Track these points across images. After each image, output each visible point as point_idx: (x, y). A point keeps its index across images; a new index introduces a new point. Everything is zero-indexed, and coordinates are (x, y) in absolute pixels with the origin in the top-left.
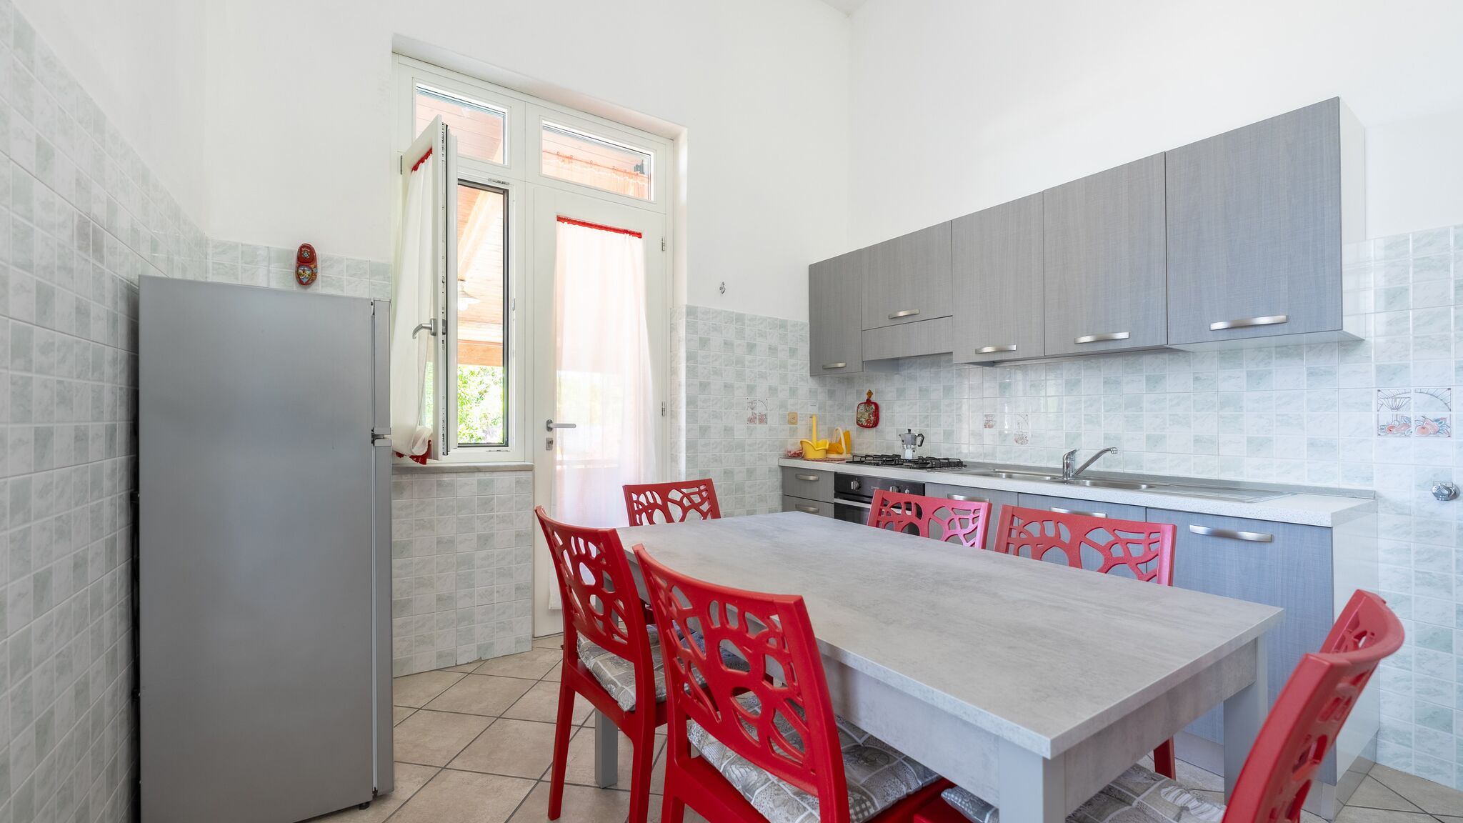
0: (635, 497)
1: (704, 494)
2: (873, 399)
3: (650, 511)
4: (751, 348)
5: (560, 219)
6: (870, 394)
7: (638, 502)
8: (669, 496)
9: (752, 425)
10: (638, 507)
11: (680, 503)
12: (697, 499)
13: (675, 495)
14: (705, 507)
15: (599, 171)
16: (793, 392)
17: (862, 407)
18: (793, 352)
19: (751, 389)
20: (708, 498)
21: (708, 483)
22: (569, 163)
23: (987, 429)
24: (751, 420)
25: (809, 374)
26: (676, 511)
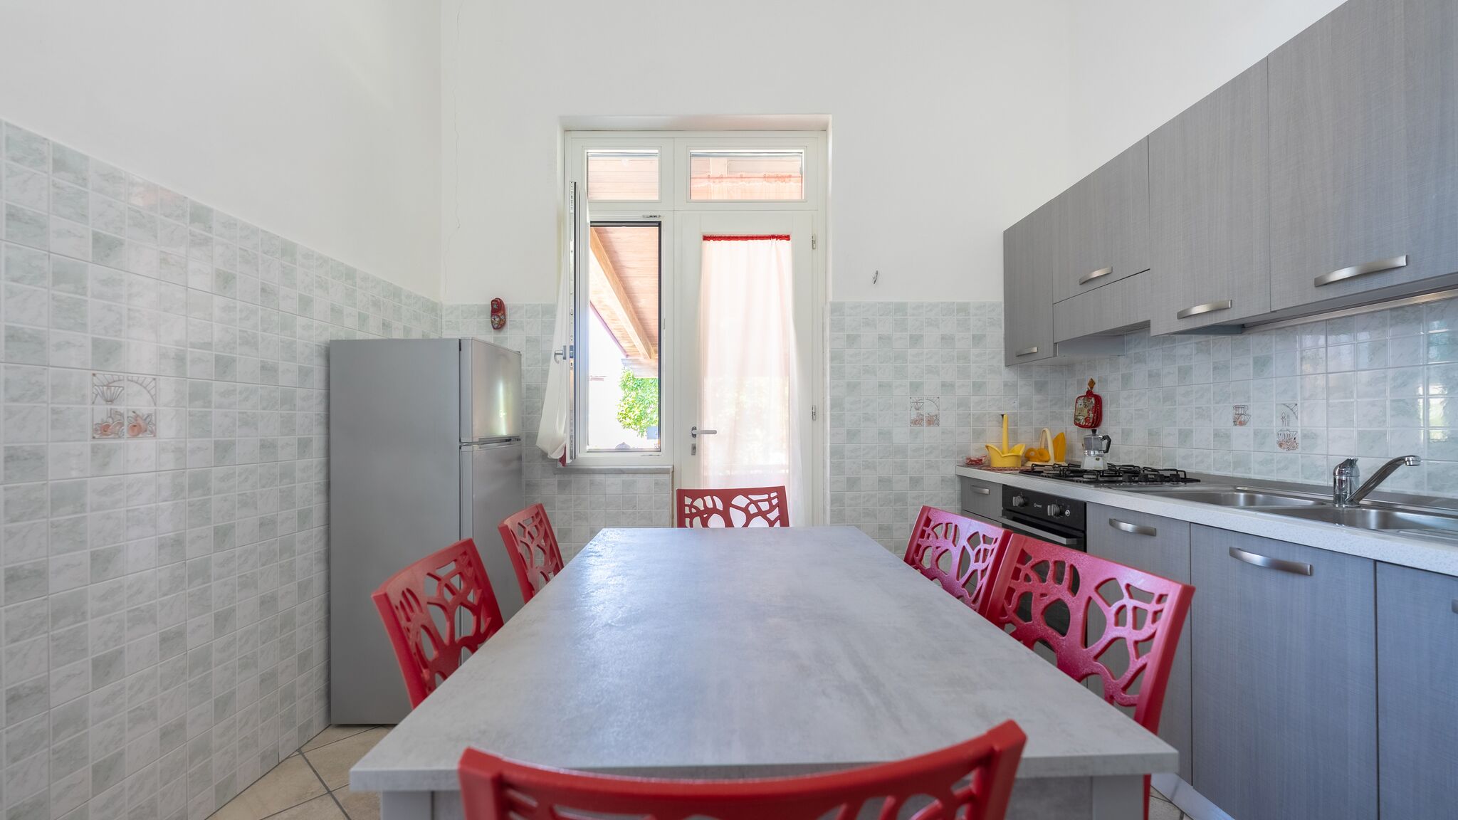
0: (688, 501)
1: (775, 502)
2: (1096, 391)
3: (705, 516)
4: (916, 340)
5: (706, 238)
6: (1092, 383)
7: (691, 506)
8: (733, 503)
9: (917, 428)
10: (690, 510)
11: (745, 510)
12: (765, 506)
13: (740, 501)
14: (774, 514)
15: (749, 182)
16: (978, 387)
17: (1080, 401)
18: (978, 339)
19: (915, 387)
20: (777, 505)
21: (781, 491)
22: (720, 182)
23: (1238, 427)
24: (915, 422)
25: (1003, 364)
26: (738, 518)
